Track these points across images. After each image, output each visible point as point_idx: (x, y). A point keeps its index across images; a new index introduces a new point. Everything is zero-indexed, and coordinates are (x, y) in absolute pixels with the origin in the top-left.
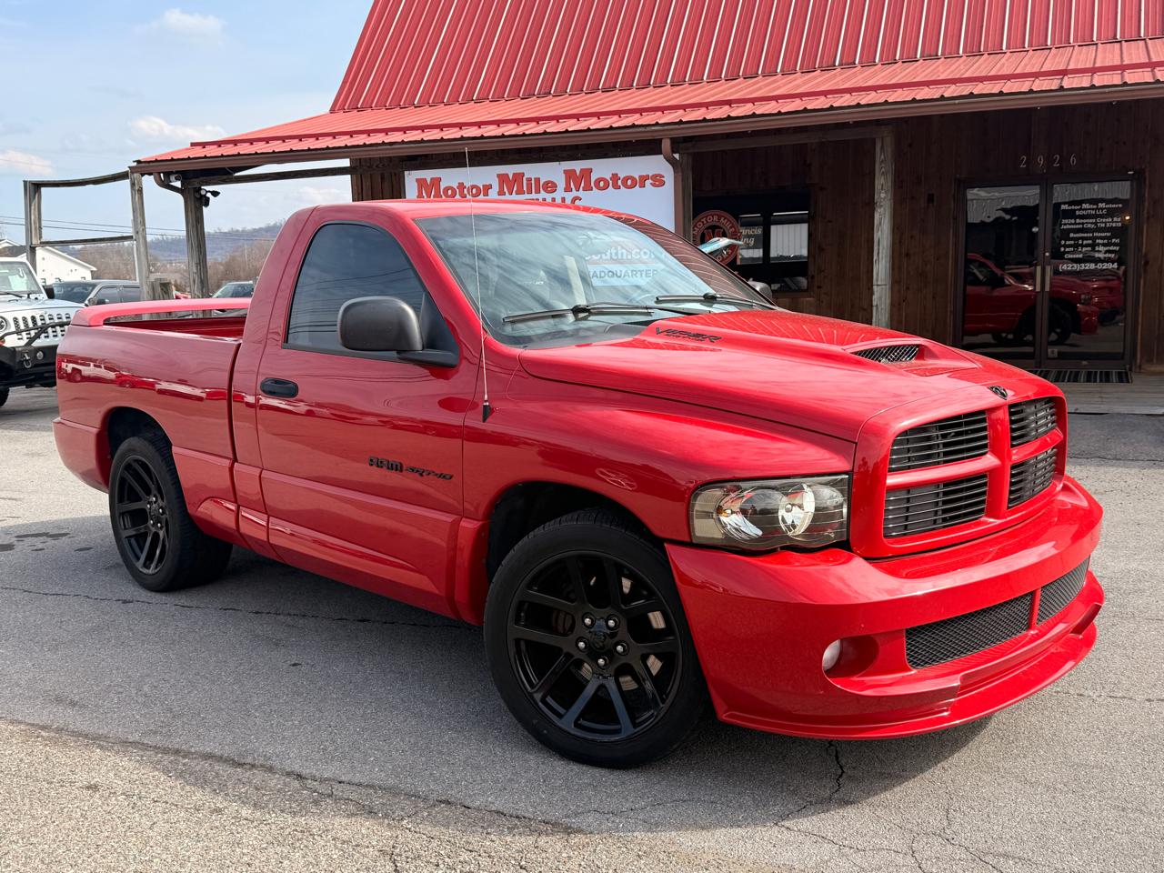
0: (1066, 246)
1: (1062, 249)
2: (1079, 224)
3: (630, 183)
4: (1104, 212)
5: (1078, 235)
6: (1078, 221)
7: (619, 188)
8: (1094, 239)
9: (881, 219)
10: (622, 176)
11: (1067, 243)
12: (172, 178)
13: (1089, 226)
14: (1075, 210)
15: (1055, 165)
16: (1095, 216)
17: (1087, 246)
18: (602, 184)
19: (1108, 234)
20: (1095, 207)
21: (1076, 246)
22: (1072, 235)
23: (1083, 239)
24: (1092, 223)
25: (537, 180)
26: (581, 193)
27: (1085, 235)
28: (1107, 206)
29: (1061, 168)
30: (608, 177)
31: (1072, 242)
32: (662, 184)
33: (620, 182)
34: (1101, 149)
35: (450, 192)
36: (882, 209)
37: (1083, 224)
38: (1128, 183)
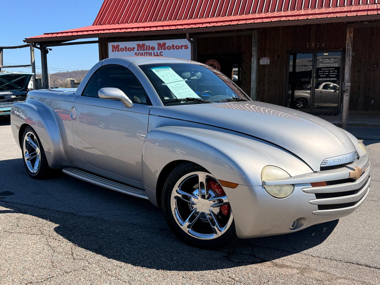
0: (320, 73)
1: (319, 74)
2: (325, 65)
3: (178, 47)
4: (333, 62)
5: (324, 69)
6: (324, 64)
7: (174, 49)
8: (329, 70)
9: (254, 60)
10: (175, 45)
11: (321, 71)
12: (37, 44)
13: (328, 66)
14: (324, 61)
15: (318, 46)
16: (330, 63)
17: (327, 72)
18: (169, 48)
19: (334, 69)
20: (330, 60)
21: (324, 72)
22: (322, 69)
23: (326, 70)
24: (329, 65)
25: (149, 46)
26: (163, 51)
27: (327, 69)
28: (334, 60)
29: (319, 47)
30: (171, 46)
31: (322, 71)
32: (187, 48)
33: (174, 47)
34: (332, 41)
35: (122, 50)
36: (254, 57)
37: (326, 65)
38: (341, 52)
